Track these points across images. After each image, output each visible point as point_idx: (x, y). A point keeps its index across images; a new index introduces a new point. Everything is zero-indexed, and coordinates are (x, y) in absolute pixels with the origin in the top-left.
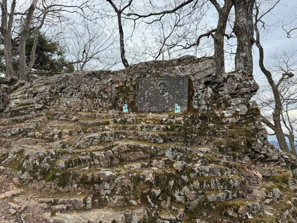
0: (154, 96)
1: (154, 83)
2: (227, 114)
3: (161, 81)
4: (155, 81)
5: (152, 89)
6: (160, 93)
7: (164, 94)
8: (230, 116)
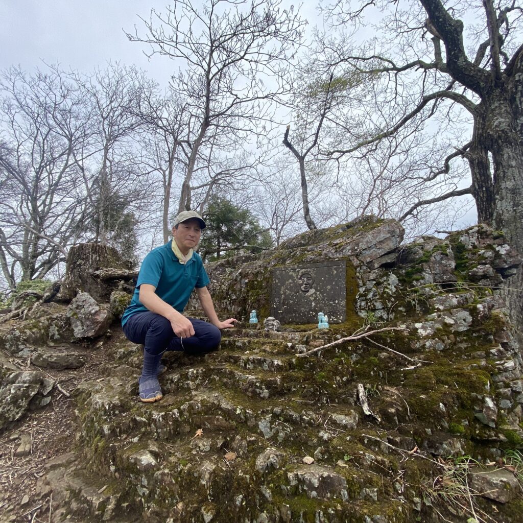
0: (292, 296)
1: (293, 274)
2: (423, 329)
3: (303, 270)
4: (294, 270)
5: (291, 283)
6: (302, 291)
7: (308, 291)
8: (429, 334)
